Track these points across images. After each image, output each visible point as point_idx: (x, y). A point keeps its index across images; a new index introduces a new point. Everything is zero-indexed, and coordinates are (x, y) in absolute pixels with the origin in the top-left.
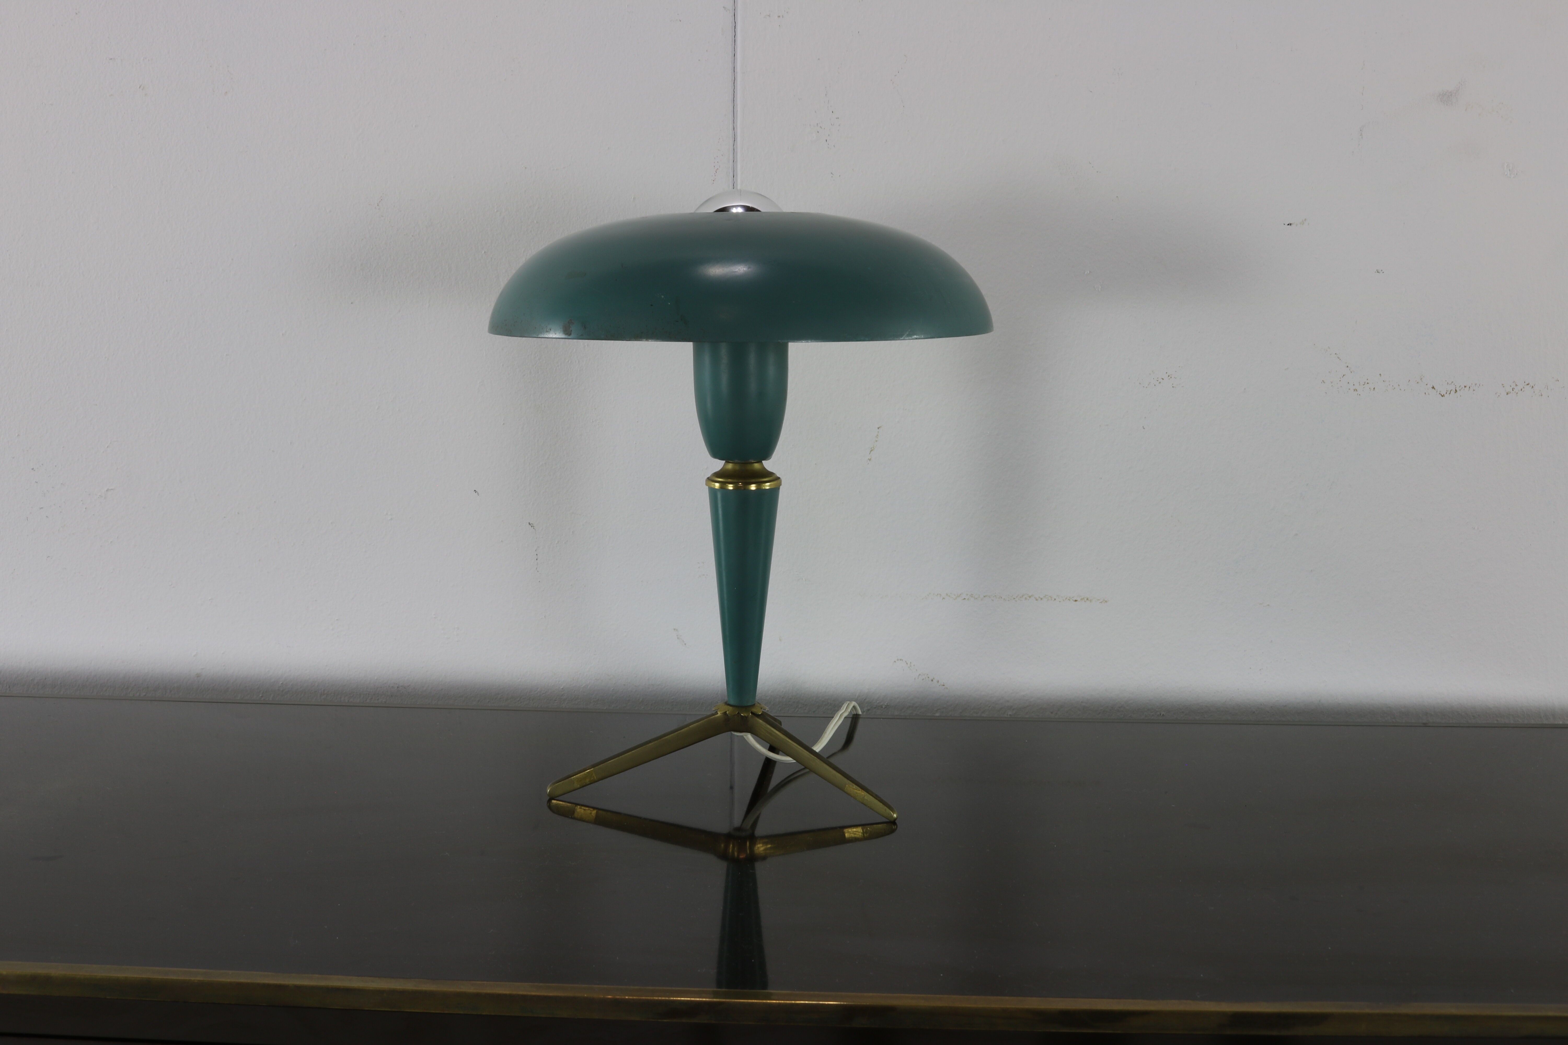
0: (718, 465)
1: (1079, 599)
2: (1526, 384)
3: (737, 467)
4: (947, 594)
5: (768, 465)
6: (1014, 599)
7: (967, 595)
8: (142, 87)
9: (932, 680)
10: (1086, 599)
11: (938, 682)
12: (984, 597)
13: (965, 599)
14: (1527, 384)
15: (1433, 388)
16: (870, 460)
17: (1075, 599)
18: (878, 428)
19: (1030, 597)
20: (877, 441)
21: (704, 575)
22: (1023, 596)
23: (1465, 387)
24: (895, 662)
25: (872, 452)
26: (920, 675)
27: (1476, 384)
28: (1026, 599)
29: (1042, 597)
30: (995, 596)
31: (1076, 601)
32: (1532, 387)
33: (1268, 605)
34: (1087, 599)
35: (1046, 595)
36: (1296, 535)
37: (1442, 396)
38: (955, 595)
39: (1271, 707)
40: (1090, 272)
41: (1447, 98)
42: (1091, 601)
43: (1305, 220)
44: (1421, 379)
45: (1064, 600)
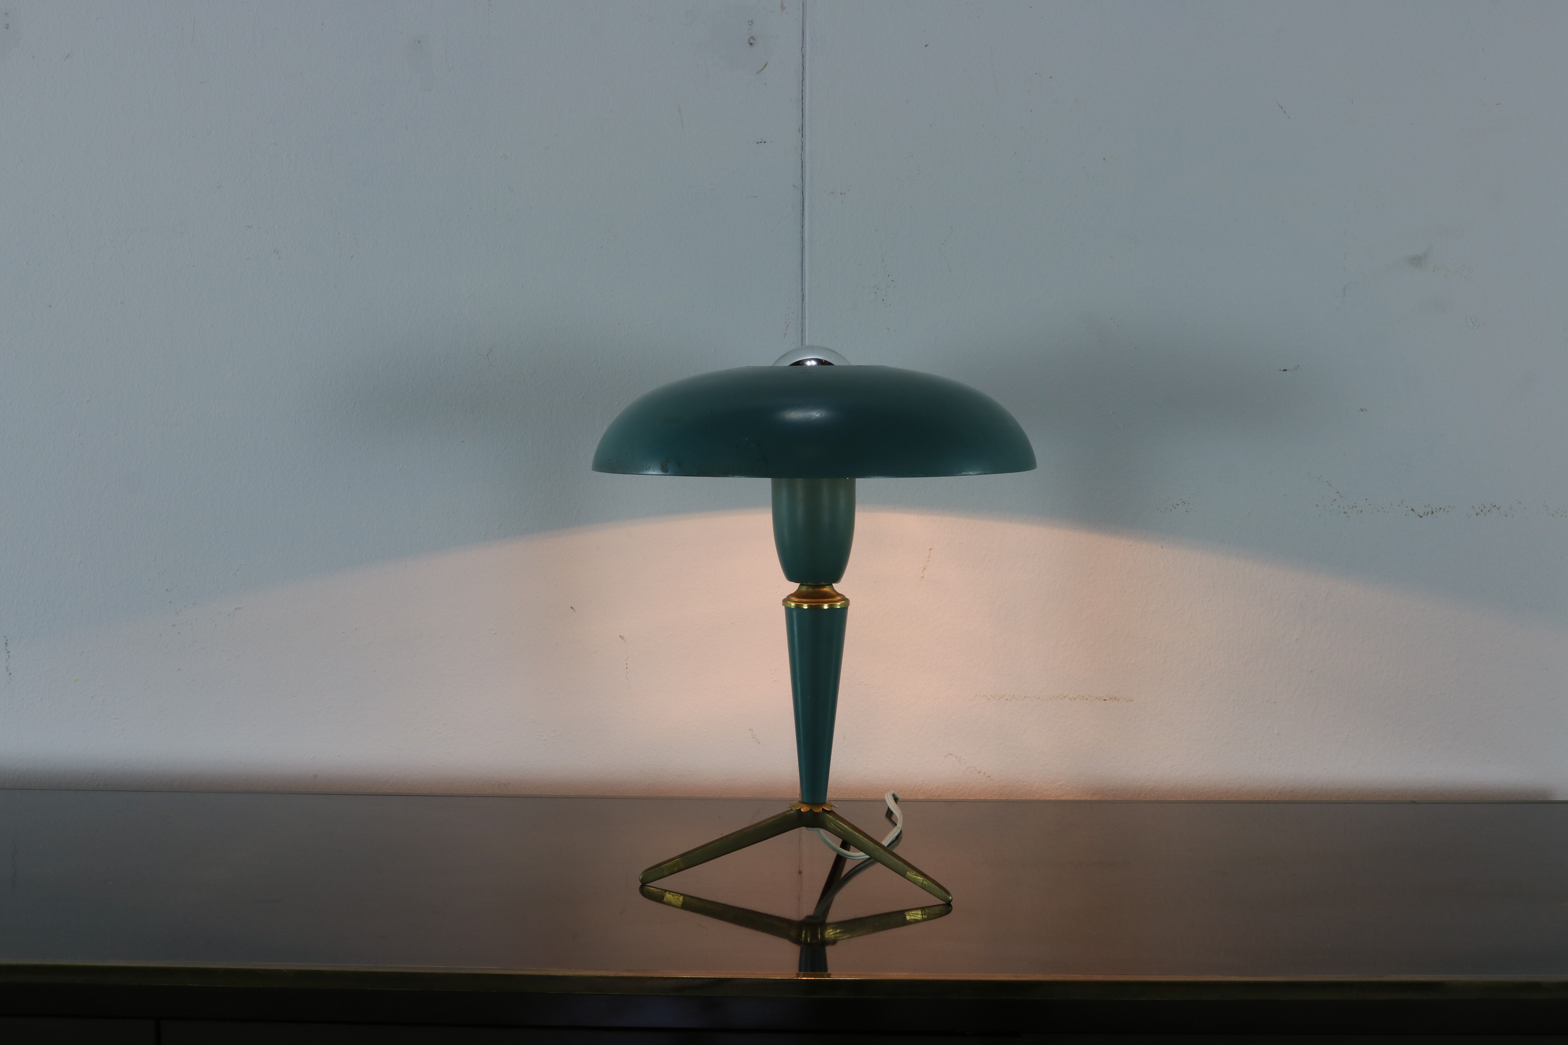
1: (1108, 699)
2: (1493, 505)
3: (811, 589)
4: (991, 696)
7: (1009, 696)
8: (276, 252)
9: (979, 772)
10: (1114, 698)
11: (984, 774)
12: (1025, 697)
13: (1007, 699)
14: (1494, 506)
15: (1412, 510)
16: (923, 577)
17: (1104, 698)
18: (930, 550)
19: (1065, 697)
20: (928, 561)
21: (776, 681)
22: (1058, 696)
23: (1440, 509)
24: (946, 756)
25: (924, 571)
26: (968, 767)
27: (1449, 507)
28: (1061, 699)
29: (1075, 697)
30: (1034, 697)
31: (1105, 700)
32: (1498, 508)
34: (1115, 698)
35: (1079, 695)
36: (1297, 639)
37: (1421, 517)
38: (998, 696)
40: (1113, 413)
41: (1417, 261)
42: (1118, 700)
43: (1298, 366)
44: (1402, 502)
45: (1094, 700)
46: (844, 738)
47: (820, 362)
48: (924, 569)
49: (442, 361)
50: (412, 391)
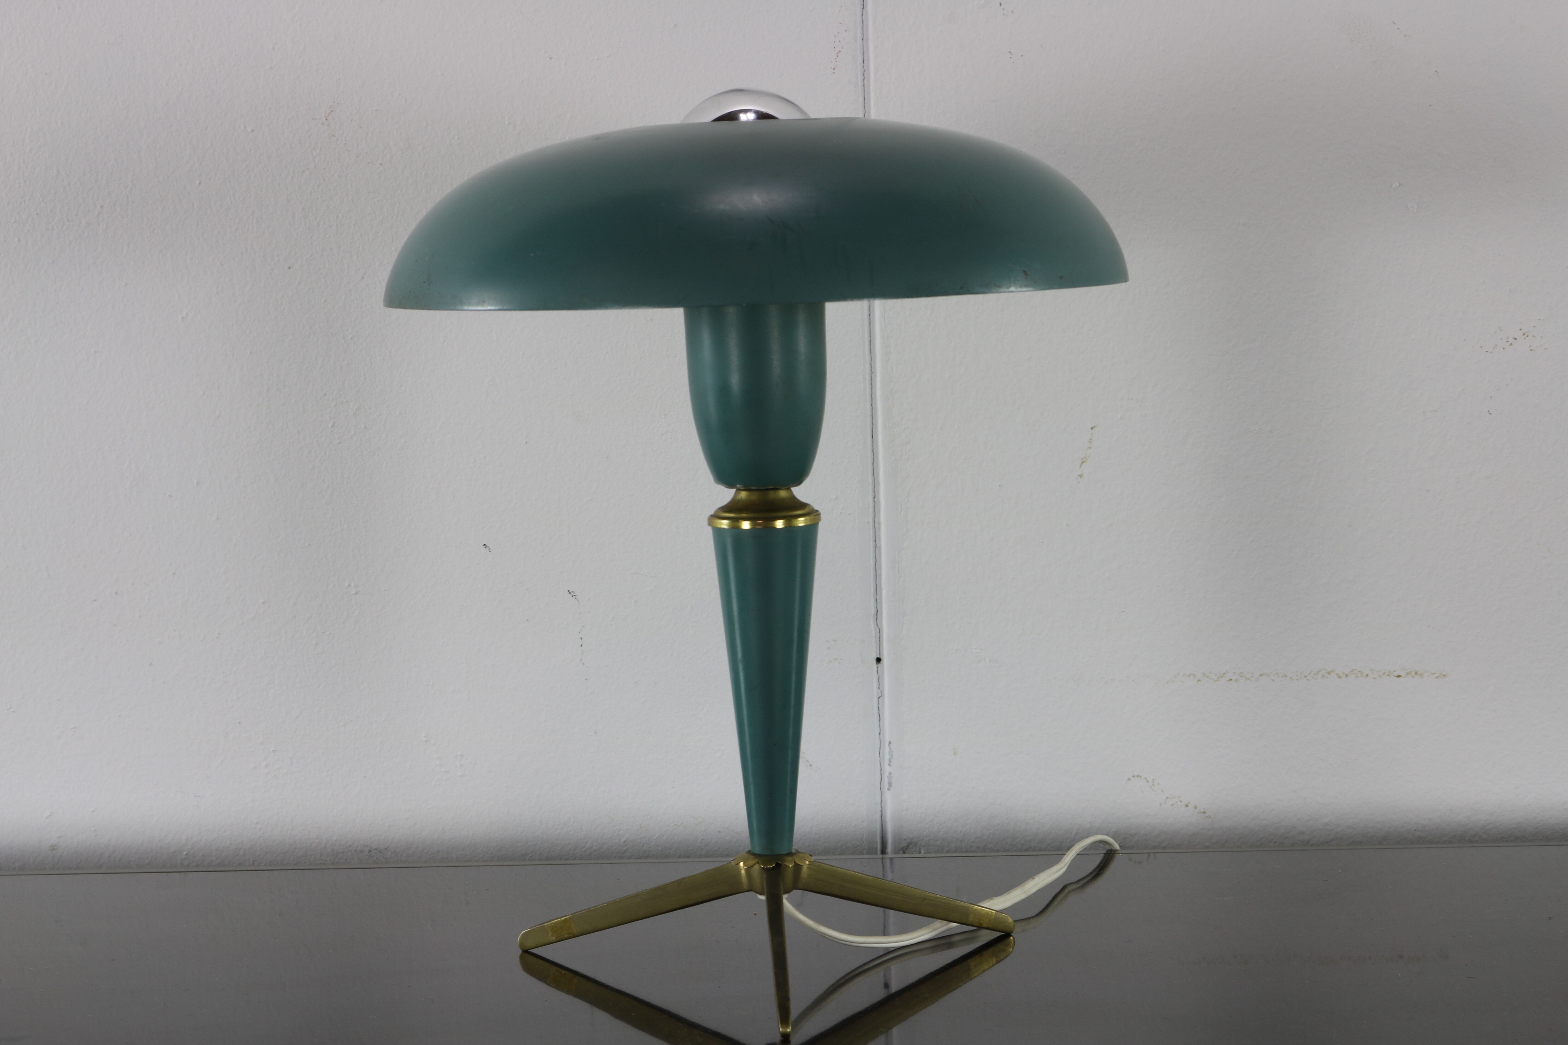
0: (726, 495)
1: (1403, 673)
3: (754, 496)
4: (1204, 674)
5: (800, 492)
6: (1306, 677)
7: (1234, 673)
9: (1187, 806)
10: (1413, 673)
11: (1196, 807)
12: (1261, 675)
13: (1231, 680)
16: (1081, 476)
17: (1397, 673)
18: (1092, 428)
19: (1329, 673)
20: (1090, 448)
22: (1318, 672)
24: (1129, 779)
25: (1084, 464)
26: (1168, 798)
28: (1323, 676)
29: (1347, 672)
30: (1277, 673)
31: (1399, 676)
34: (1416, 673)
35: (1353, 670)
38: (1215, 674)
40: (1400, 184)
42: (1421, 676)
45: (1380, 677)
46: (955, 753)
47: (762, 116)
48: (1083, 462)
49: (249, 130)
50: (200, 183)
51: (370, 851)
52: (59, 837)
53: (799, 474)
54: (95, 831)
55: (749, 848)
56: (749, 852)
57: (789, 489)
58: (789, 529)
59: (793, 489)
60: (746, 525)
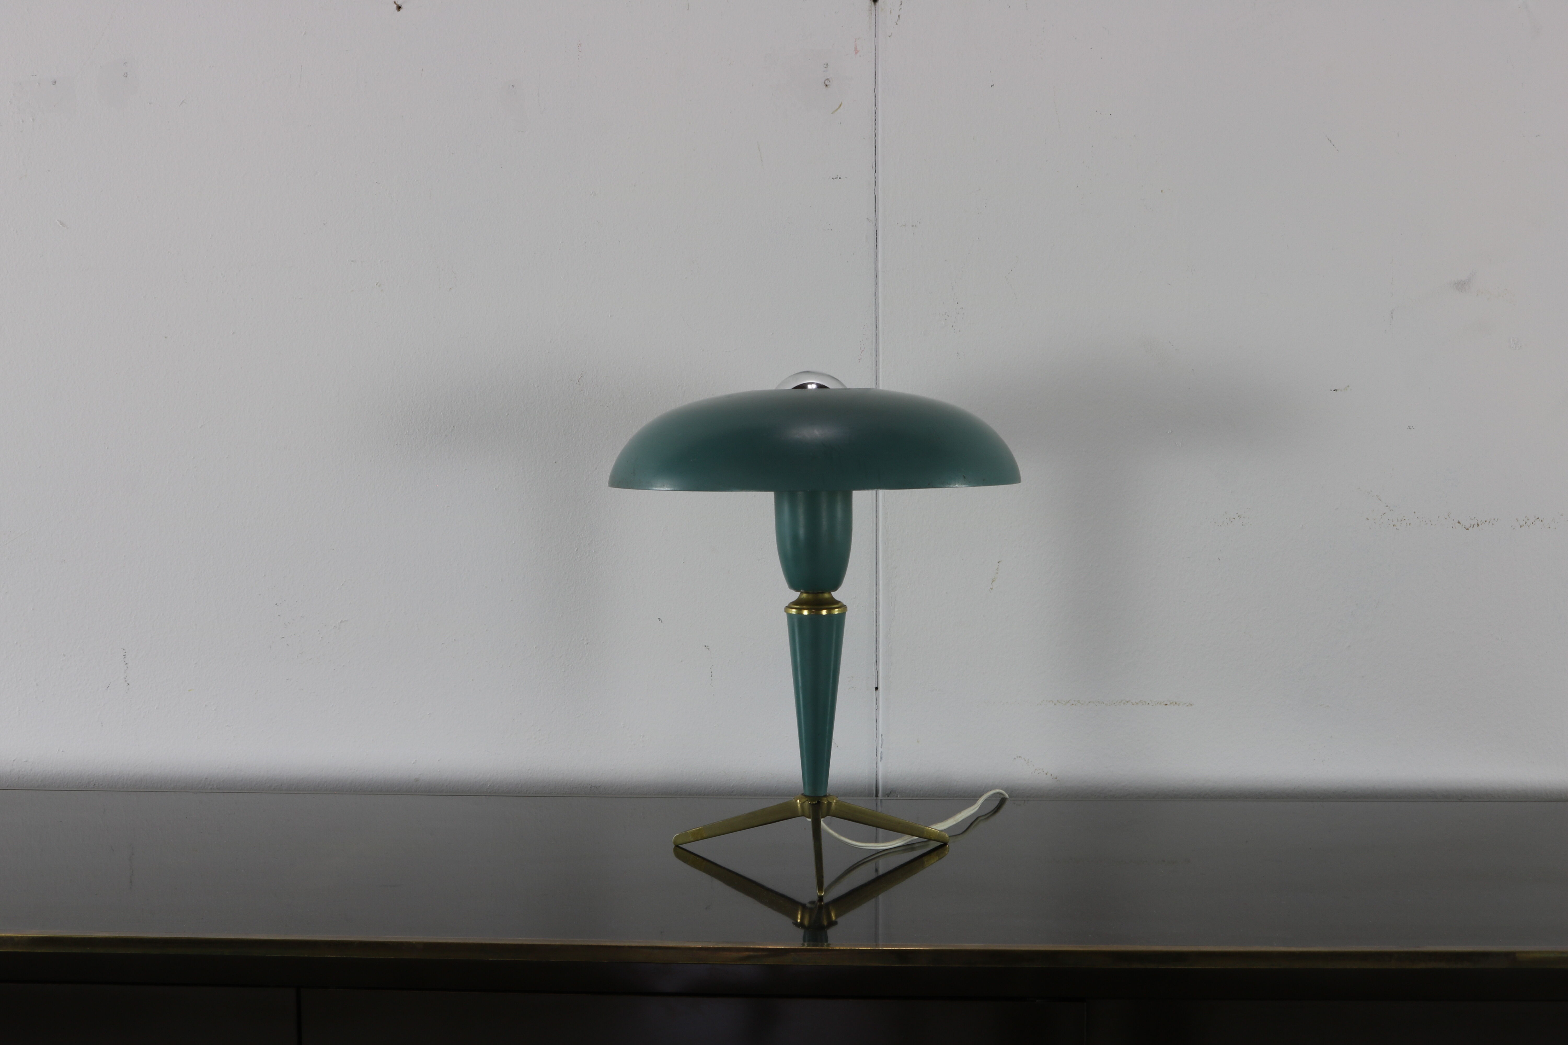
0: (795, 595)
1: (1168, 703)
2: (1536, 518)
3: (811, 597)
4: (1058, 701)
5: (836, 595)
7: (1075, 701)
8: (379, 284)
9: (1047, 774)
10: (1174, 703)
11: (1052, 775)
12: (1089, 702)
13: (1073, 704)
14: (1538, 519)
15: (1459, 522)
16: (992, 589)
17: (1165, 703)
18: (999, 562)
19: (1127, 702)
20: (997, 573)
22: (1121, 702)
23: (1485, 521)
24: (1015, 759)
25: (993, 582)
26: (1036, 769)
27: (1494, 519)
28: (1124, 703)
29: (1137, 702)
30: (1098, 702)
31: (1166, 705)
32: (1542, 521)
33: (1328, 706)
34: (1176, 703)
35: (1141, 701)
36: (1349, 646)
37: (1467, 529)
38: (1064, 701)
39: (1334, 792)
40: (1172, 431)
41: (1461, 286)
42: (1179, 705)
43: (1348, 386)
44: (1449, 515)
45: (1156, 705)
46: (918, 742)
48: (993, 581)
49: (536, 386)
50: (508, 415)
51: (591, 787)
52: (420, 774)
53: (836, 586)
54: (439, 771)
55: (803, 792)
56: (803, 794)
57: (830, 593)
58: (829, 615)
59: (832, 593)
60: (805, 612)
